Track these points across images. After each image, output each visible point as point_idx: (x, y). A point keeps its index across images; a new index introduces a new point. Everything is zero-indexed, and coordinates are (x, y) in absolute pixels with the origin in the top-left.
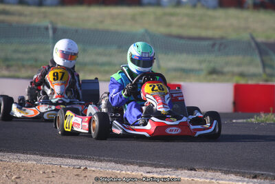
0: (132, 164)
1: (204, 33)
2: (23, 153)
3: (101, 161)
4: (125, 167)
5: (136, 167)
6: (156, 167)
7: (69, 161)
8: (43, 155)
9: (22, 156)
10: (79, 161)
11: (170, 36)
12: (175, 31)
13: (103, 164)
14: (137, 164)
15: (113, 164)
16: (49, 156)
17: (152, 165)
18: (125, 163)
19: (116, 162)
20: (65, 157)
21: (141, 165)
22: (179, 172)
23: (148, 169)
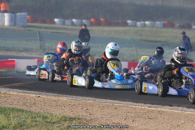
0: (140, 102)
1: (158, 39)
2: (86, 96)
3: (125, 101)
5: (143, 104)
6: (153, 104)
7: (109, 101)
8: (96, 98)
9: (86, 98)
10: (114, 101)
11: (142, 40)
12: (144, 38)
13: (126, 103)
14: (143, 103)
15: (131, 103)
16: (99, 98)
17: (150, 103)
18: (137, 102)
19: (133, 102)
22: (165, 107)
23: (150, 105)
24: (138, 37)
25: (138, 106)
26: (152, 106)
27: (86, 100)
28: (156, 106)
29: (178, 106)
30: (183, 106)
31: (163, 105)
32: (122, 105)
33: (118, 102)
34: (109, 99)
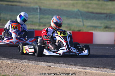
0: (72, 65)
1: (103, 11)
3: (59, 64)
4: (69, 66)
5: (74, 66)
6: (82, 67)
7: (46, 63)
8: (35, 61)
9: (27, 61)
10: (50, 64)
11: (88, 12)
12: (90, 10)
13: (60, 65)
15: (64, 65)
16: (37, 61)
17: (80, 66)
18: (69, 65)
19: (66, 64)
20: (44, 62)
21: (76, 66)
22: (92, 69)
23: (79, 67)
24: (85, 10)
25: (70, 67)
26: (82, 68)
27: (26, 63)
28: (85, 68)
29: (103, 68)
30: (107, 68)
31: (91, 67)
32: (56, 67)
33: (54, 64)
34: (46, 62)
